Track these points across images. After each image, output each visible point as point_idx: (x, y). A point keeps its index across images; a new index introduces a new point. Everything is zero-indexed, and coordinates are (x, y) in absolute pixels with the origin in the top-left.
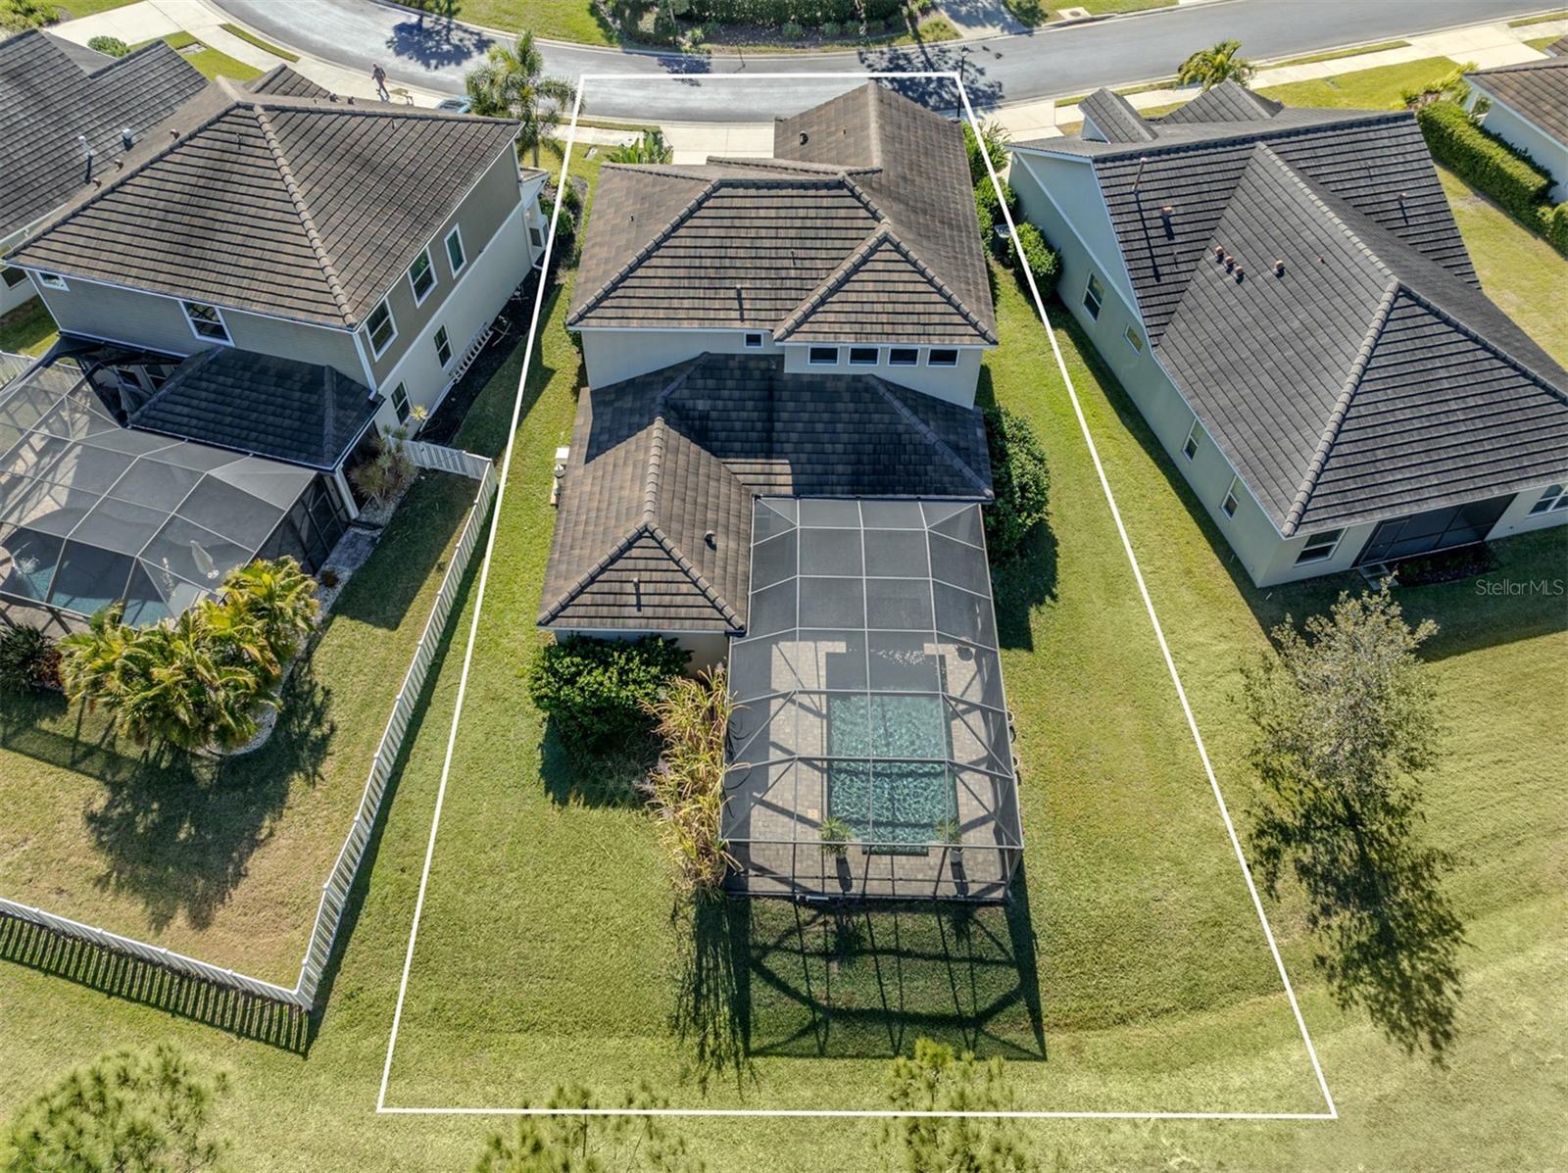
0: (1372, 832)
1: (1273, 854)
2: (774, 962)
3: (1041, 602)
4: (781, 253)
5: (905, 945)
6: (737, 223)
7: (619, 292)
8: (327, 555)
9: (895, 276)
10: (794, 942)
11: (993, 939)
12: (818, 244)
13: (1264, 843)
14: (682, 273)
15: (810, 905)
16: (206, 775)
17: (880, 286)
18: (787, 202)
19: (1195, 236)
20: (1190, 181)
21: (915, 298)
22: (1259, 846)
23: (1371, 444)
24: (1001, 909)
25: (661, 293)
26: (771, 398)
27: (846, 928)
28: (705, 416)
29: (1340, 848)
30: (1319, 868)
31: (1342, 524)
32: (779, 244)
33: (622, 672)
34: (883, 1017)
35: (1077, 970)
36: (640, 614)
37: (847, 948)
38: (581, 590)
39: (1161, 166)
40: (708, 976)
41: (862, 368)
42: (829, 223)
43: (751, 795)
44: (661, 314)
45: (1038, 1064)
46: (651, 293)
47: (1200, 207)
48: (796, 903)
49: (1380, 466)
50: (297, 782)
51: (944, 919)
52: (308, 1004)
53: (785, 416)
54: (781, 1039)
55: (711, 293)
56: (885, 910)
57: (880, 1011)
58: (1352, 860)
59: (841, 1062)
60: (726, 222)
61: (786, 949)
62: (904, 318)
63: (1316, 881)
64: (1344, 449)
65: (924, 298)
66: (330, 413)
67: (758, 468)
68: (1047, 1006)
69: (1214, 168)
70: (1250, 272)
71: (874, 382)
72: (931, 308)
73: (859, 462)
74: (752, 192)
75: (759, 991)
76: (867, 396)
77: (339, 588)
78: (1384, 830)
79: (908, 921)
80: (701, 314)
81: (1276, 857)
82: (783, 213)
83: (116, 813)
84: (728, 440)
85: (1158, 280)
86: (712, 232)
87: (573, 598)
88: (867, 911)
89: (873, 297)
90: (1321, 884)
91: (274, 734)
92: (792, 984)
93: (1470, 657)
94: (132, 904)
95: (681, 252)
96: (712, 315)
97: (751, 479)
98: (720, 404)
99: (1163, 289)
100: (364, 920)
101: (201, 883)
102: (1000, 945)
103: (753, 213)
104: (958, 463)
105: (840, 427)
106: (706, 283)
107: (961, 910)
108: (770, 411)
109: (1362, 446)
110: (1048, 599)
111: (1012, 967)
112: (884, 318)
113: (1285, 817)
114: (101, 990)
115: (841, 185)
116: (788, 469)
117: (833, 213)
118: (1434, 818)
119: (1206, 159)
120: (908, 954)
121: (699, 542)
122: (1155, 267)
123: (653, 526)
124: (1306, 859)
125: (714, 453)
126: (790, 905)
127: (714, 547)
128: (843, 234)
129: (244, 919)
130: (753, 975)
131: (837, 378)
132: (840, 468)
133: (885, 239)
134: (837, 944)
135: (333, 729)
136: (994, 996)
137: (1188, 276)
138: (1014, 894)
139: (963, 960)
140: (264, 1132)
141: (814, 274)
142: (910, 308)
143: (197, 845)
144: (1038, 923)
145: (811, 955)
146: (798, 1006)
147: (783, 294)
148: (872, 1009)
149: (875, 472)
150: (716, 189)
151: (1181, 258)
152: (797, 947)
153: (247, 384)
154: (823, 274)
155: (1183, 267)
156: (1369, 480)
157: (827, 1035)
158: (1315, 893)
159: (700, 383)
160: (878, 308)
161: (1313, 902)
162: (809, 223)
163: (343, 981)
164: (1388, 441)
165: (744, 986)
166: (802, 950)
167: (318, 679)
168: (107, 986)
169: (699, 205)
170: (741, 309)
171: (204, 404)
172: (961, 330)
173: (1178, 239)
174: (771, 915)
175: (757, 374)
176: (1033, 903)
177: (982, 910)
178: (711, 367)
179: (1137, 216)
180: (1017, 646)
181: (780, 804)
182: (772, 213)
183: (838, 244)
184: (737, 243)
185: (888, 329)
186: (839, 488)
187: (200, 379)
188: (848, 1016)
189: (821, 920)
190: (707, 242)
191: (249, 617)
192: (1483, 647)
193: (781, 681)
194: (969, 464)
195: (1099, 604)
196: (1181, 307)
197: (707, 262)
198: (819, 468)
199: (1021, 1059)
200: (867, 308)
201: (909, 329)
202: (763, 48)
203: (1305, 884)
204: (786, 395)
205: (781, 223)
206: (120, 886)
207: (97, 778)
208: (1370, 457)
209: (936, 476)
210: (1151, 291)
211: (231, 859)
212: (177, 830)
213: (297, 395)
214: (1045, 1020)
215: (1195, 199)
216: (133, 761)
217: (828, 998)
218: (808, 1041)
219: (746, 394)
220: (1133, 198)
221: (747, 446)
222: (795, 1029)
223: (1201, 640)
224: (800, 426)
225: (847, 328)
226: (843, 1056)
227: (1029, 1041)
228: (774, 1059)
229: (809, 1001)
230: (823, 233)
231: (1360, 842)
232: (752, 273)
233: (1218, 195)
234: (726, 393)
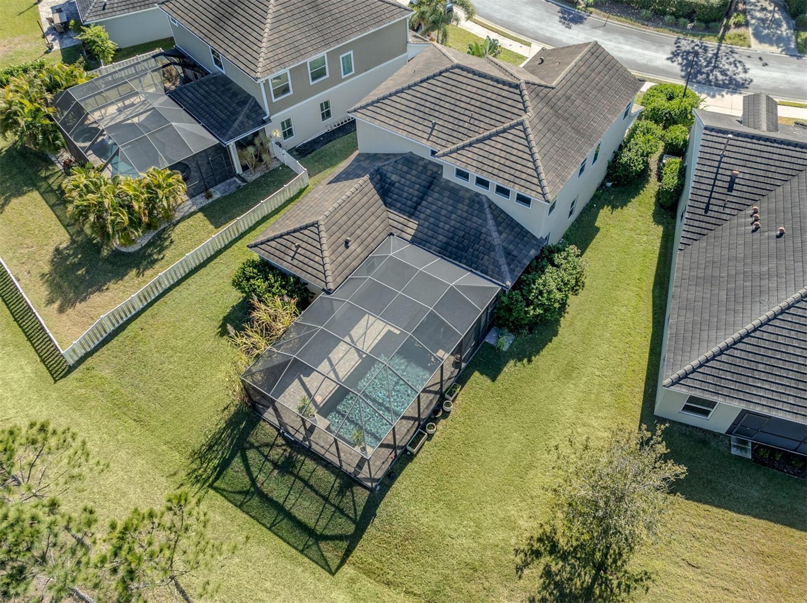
0: (607, 579)
1: (537, 554)
2: (251, 454)
3: (520, 360)
4: (467, 113)
5: (312, 482)
6: (454, 89)
7: (379, 105)
8: (216, 185)
9: (515, 145)
10: (266, 450)
11: (354, 505)
12: (488, 114)
13: (536, 546)
14: (413, 105)
15: (285, 438)
16: (105, 253)
17: (504, 148)
18: (485, 87)
19: (748, 196)
20: (764, 161)
21: (519, 161)
22: (533, 546)
23: (758, 359)
24: (368, 493)
25: (398, 112)
26: (429, 188)
27: (292, 458)
28: (392, 184)
29: (579, 575)
30: (558, 578)
31: (719, 400)
32: (469, 107)
33: (271, 286)
34: (279, 508)
35: (385, 545)
36: (291, 262)
37: (286, 467)
38: (273, 239)
39: (749, 145)
40: (220, 443)
41: (480, 190)
42: (500, 105)
43: (299, 375)
44: (392, 122)
45: (328, 575)
46: (393, 110)
47: (761, 179)
48: (279, 433)
49: (756, 374)
50: (134, 272)
51: (338, 481)
52: (71, 362)
53: (430, 199)
54: (230, 489)
55: (421, 121)
56: (314, 460)
57: (279, 504)
58: (581, 586)
59: (244, 515)
60: (449, 87)
61: (260, 452)
62: (507, 170)
63: (549, 583)
64: (737, 353)
65: (524, 162)
66: (240, 118)
67: (401, 220)
68: (357, 553)
69: (787, 159)
70: (763, 228)
71: (484, 200)
72: (525, 169)
73: (452, 238)
74: (470, 75)
75: (237, 462)
76: (477, 206)
77: (210, 200)
78: (615, 582)
79: (321, 472)
80: (410, 129)
81: (537, 557)
82: (479, 92)
83: (65, 252)
84: (396, 200)
85: (706, 212)
86: (439, 90)
87: (268, 241)
88: (306, 456)
89: (498, 152)
90: (552, 587)
91: (140, 250)
92: (252, 469)
93: (762, 523)
94: (46, 290)
95: (418, 95)
96: (415, 131)
97: (395, 224)
98: (403, 180)
99: (706, 219)
100: (114, 342)
101: (71, 295)
102: (355, 509)
103: (464, 87)
104: (502, 261)
105: (454, 216)
106: (421, 115)
107: (349, 481)
108: (425, 194)
109: (751, 357)
110: (525, 361)
111: (354, 523)
112: (497, 165)
113: (561, 541)
114: (14, 317)
115: (517, 86)
116: (415, 227)
117: (505, 100)
118: (654, 594)
119: (784, 152)
120: (311, 487)
121: (341, 241)
122: (708, 204)
123: (321, 222)
124: (554, 569)
125: (385, 203)
126: (276, 433)
127: (347, 247)
128: (504, 113)
129: (76, 317)
130: (239, 455)
131: (467, 190)
132: (441, 237)
133: (521, 123)
134: (283, 462)
135: (162, 258)
136: (336, 532)
137: (728, 217)
138: (380, 490)
139: (334, 505)
140: (20, 401)
141: (477, 129)
142: (513, 165)
143: (81, 279)
144: (381, 510)
145: (269, 460)
146: (247, 479)
147: (455, 134)
148: (277, 502)
149: (457, 247)
150: (453, 68)
151: (729, 205)
152: (266, 453)
153: (219, 93)
154: (481, 131)
155: (727, 211)
156: (743, 379)
157: (249, 500)
158: (545, 588)
159: (400, 166)
160: (497, 159)
161: (539, 592)
162: (489, 101)
163: (90, 362)
164: (773, 362)
165: (232, 457)
166: (267, 456)
167: (173, 236)
168: (17, 317)
169: (440, 74)
170: (431, 134)
171: (198, 95)
172: (534, 187)
173: (734, 193)
174: (265, 432)
175: (429, 173)
176: (385, 500)
177: (359, 488)
178: (409, 160)
179: (715, 170)
180: (487, 375)
181: (308, 386)
182: (474, 90)
183: (498, 118)
184: (448, 99)
185: (495, 172)
186: (434, 247)
187: (204, 84)
188: (265, 498)
189: (284, 448)
190: (433, 94)
191: (144, 190)
192: (777, 522)
193: (356, 332)
194: (509, 264)
195: (552, 376)
196: (711, 234)
197: (428, 104)
198: (431, 233)
199: (322, 567)
200: (491, 157)
201: (507, 176)
202: (623, 19)
203: (542, 581)
204: (437, 189)
205: (476, 97)
206: (47, 281)
207: (70, 235)
208: (753, 366)
209: (487, 263)
210: (697, 217)
211: (87, 291)
212: (78, 270)
213: (235, 105)
214: (350, 558)
215: (762, 173)
216: (86, 235)
217: (262, 484)
218: (240, 498)
219: (419, 181)
220: (718, 158)
221: (404, 207)
222: (238, 488)
223: (596, 425)
224: (434, 207)
225: (474, 163)
226: (247, 513)
227: (334, 562)
228: (219, 495)
229: (253, 481)
230: (493, 109)
231: (594, 579)
232: (446, 118)
233: (780, 177)
234: (409, 176)
